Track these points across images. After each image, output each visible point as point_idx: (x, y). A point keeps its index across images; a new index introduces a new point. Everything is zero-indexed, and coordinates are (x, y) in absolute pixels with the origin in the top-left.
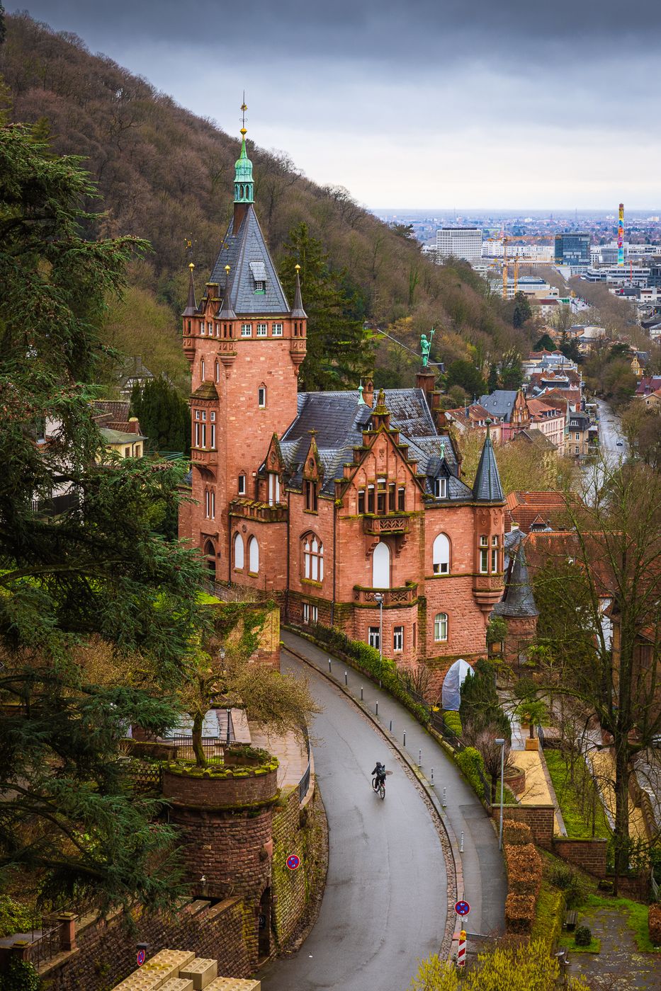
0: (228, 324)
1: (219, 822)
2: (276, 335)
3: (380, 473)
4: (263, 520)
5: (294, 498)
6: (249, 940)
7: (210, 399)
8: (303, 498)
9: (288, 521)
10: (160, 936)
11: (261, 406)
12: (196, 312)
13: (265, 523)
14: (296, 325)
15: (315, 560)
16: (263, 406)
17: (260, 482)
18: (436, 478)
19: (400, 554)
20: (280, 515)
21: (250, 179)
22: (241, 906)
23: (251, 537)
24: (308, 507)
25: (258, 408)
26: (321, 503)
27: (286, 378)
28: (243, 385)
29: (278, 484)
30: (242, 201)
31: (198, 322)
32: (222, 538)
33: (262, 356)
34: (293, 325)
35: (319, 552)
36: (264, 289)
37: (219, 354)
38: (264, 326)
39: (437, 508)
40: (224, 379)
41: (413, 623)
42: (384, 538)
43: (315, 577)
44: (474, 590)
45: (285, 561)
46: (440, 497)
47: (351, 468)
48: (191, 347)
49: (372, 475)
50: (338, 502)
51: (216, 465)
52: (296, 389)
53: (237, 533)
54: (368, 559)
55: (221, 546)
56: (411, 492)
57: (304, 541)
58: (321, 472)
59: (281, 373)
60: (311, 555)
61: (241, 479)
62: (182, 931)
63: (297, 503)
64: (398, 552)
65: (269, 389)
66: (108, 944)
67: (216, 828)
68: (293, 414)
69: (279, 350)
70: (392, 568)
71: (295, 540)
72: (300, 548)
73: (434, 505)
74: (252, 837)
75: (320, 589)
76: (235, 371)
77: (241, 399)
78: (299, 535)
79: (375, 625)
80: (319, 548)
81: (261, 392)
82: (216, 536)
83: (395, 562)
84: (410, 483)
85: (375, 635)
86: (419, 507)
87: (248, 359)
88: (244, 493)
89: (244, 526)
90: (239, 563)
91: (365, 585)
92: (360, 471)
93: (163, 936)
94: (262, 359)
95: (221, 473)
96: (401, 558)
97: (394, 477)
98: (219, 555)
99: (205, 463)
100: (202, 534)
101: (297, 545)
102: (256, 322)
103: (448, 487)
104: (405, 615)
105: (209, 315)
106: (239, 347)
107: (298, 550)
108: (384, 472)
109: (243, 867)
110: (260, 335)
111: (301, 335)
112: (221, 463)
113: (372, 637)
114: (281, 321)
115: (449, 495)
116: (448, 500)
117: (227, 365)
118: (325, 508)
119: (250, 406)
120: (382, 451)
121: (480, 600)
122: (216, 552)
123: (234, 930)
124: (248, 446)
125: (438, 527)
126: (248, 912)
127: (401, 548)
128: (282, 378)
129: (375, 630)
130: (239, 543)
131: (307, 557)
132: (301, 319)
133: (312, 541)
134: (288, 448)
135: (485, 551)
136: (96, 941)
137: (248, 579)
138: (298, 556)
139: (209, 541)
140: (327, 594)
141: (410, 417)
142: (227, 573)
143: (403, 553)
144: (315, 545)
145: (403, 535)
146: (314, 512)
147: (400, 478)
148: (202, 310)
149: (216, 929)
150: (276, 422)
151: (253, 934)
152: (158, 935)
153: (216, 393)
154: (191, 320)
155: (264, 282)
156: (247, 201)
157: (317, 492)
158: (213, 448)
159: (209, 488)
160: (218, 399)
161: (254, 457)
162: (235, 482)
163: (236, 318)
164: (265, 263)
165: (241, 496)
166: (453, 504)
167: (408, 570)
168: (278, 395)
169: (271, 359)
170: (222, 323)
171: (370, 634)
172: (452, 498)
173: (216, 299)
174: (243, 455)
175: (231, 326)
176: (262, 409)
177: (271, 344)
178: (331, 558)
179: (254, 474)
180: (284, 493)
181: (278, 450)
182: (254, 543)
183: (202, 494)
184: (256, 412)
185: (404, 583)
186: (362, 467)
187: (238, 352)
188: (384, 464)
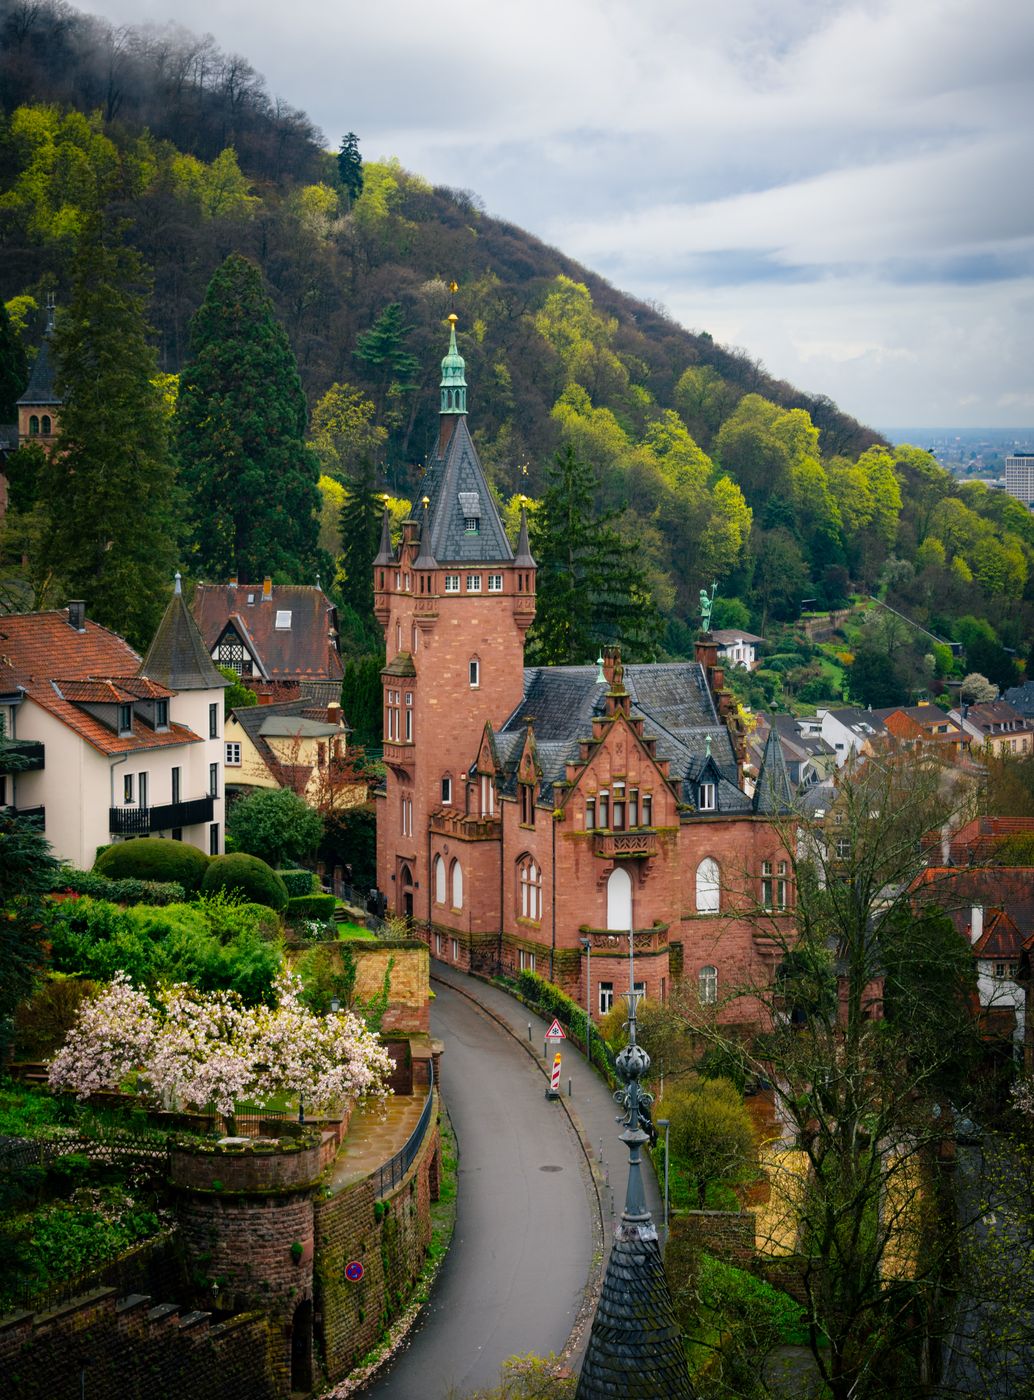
0: (426, 575)
1: (236, 1212)
2: (494, 590)
3: (617, 774)
4: (467, 838)
5: (508, 808)
6: (278, 1368)
7: (404, 676)
8: (518, 808)
9: (501, 840)
10: (124, 1352)
11: (472, 685)
12: (390, 559)
13: (469, 841)
14: (520, 576)
15: (533, 891)
16: (476, 685)
17: (472, 787)
18: (699, 782)
19: (646, 884)
20: (490, 831)
21: (461, 382)
22: (265, 1323)
23: (454, 861)
24: (525, 821)
25: (469, 688)
26: (539, 814)
27: (507, 648)
28: (448, 657)
29: (491, 789)
30: (450, 412)
31: (392, 574)
32: (421, 862)
33: (474, 618)
34: (517, 577)
35: (538, 880)
36: (478, 528)
37: (417, 616)
38: (477, 578)
39: (700, 823)
40: (423, 648)
41: (659, 977)
42: (620, 862)
43: (533, 915)
44: (754, 936)
45: (498, 893)
46: (706, 808)
47: (576, 767)
48: (384, 607)
49: (606, 777)
50: (557, 812)
51: (413, 765)
52: (522, 663)
53: (438, 855)
54: (600, 891)
55: (419, 873)
56: (662, 801)
57: (520, 866)
58: (540, 772)
59: (500, 640)
60: (529, 885)
61: (445, 783)
62: (161, 1348)
63: (512, 815)
64: (642, 882)
65: (484, 663)
66: (35, 1356)
67: (233, 1219)
68: (519, 696)
69: (498, 611)
70: (634, 902)
71: (509, 864)
72: (516, 876)
73: (697, 819)
74: (282, 1234)
75: (537, 930)
76: (437, 638)
77: (446, 676)
78: (515, 858)
79: (607, 980)
80: (538, 875)
81: (473, 666)
82: (413, 860)
83: (639, 895)
84: (660, 789)
85: (607, 993)
86: (673, 822)
87: (455, 622)
88: (449, 802)
89: (445, 846)
90: (441, 897)
91: (597, 926)
92: (587, 771)
93: (128, 1352)
94: (475, 622)
95: (419, 774)
96: (647, 890)
97: (636, 780)
98: (417, 885)
99: (398, 761)
100: (398, 856)
101: (513, 871)
102: (466, 572)
103: (717, 795)
104: (647, 966)
105: (405, 563)
106: (444, 607)
107: (513, 878)
108: (622, 774)
109: (269, 1272)
110: (472, 591)
111: (528, 589)
112: (419, 760)
113: (603, 996)
114: (500, 572)
115: (718, 805)
116: (718, 812)
117: (427, 630)
118: (543, 821)
119: (458, 685)
120: (619, 746)
121: (763, 950)
122: (414, 881)
123: (253, 1354)
124: (455, 738)
125: (702, 848)
126: (275, 1331)
127: (647, 876)
128: (501, 648)
129: (607, 986)
130: (441, 869)
131: (525, 887)
132: (528, 569)
133: (530, 866)
134: (506, 741)
135: (768, 882)
136: (16, 1349)
137: (450, 917)
138: (513, 886)
139: (406, 867)
140: (545, 938)
141: (682, 701)
142: (426, 910)
143: (649, 883)
144: (534, 871)
145: (647, 858)
146: (532, 827)
147: (646, 781)
148: (397, 557)
149: (223, 1350)
150: (493, 707)
151: (282, 1360)
152: (121, 1350)
153: (413, 666)
154: (384, 570)
155: (477, 519)
156: (457, 411)
157: (535, 800)
158: (410, 741)
159: (406, 795)
160: (414, 675)
161: (462, 754)
162: (438, 786)
163: (436, 566)
164: (480, 492)
165: (445, 806)
166: (723, 818)
167: (657, 907)
168: (497, 670)
169: (487, 622)
170: (418, 574)
171: (601, 992)
172: (723, 810)
173: (413, 543)
174: (448, 750)
175: (429, 578)
176: (475, 690)
177: (487, 602)
178: (551, 888)
179: (463, 777)
180: (497, 802)
181: (492, 743)
182: (458, 868)
183: (398, 803)
184: (466, 694)
185: (651, 923)
186: (591, 766)
187: (441, 612)
188: (623, 762)
